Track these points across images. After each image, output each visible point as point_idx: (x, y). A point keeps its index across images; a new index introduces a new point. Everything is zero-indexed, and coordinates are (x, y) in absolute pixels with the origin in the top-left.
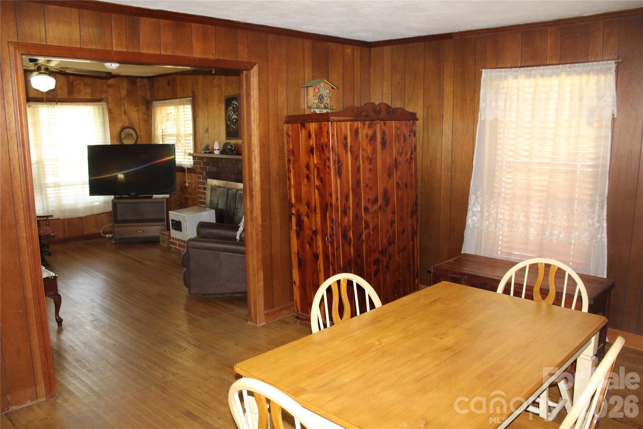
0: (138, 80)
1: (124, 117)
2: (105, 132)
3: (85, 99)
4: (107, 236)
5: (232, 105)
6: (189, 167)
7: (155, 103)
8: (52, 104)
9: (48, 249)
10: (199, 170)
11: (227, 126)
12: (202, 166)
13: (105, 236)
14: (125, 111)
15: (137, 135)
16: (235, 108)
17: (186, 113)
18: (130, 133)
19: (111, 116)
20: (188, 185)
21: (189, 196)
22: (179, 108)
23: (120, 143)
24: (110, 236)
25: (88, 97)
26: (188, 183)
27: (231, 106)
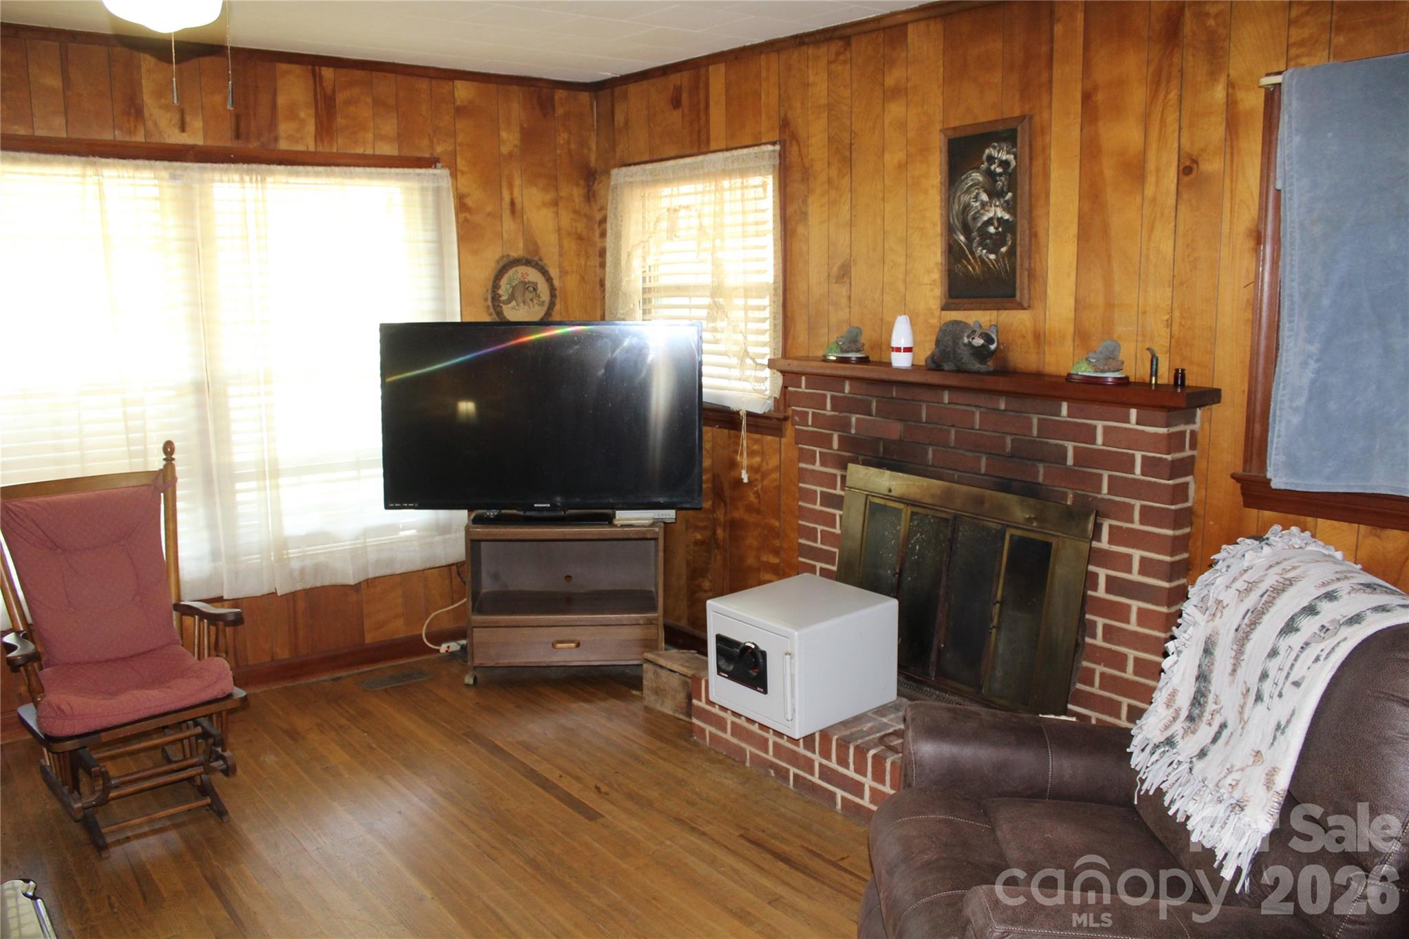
0: (560, 94)
1: (508, 225)
2: (441, 275)
3: (374, 157)
4: (443, 648)
5: (984, 166)
6: (759, 410)
7: (619, 175)
8: (258, 173)
9: (224, 750)
10: (812, 426)
11: (953, 253)
12: (828, 411)
13: (437, 648)
14: (513, 204)
15: (552, 289)
16: (1000, 175)
17: (750, 205)
18: (529, 282)
19: (466, 220)
20: (749, 478)
21: (750, 518)
22: (723, 189)
23: (496, 319)
24: (454, 646)
25: (388, 149)
26: (751, 469)
27: (977, 169)
